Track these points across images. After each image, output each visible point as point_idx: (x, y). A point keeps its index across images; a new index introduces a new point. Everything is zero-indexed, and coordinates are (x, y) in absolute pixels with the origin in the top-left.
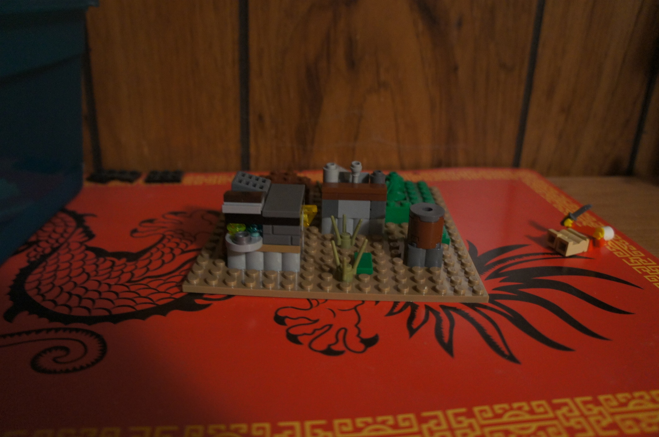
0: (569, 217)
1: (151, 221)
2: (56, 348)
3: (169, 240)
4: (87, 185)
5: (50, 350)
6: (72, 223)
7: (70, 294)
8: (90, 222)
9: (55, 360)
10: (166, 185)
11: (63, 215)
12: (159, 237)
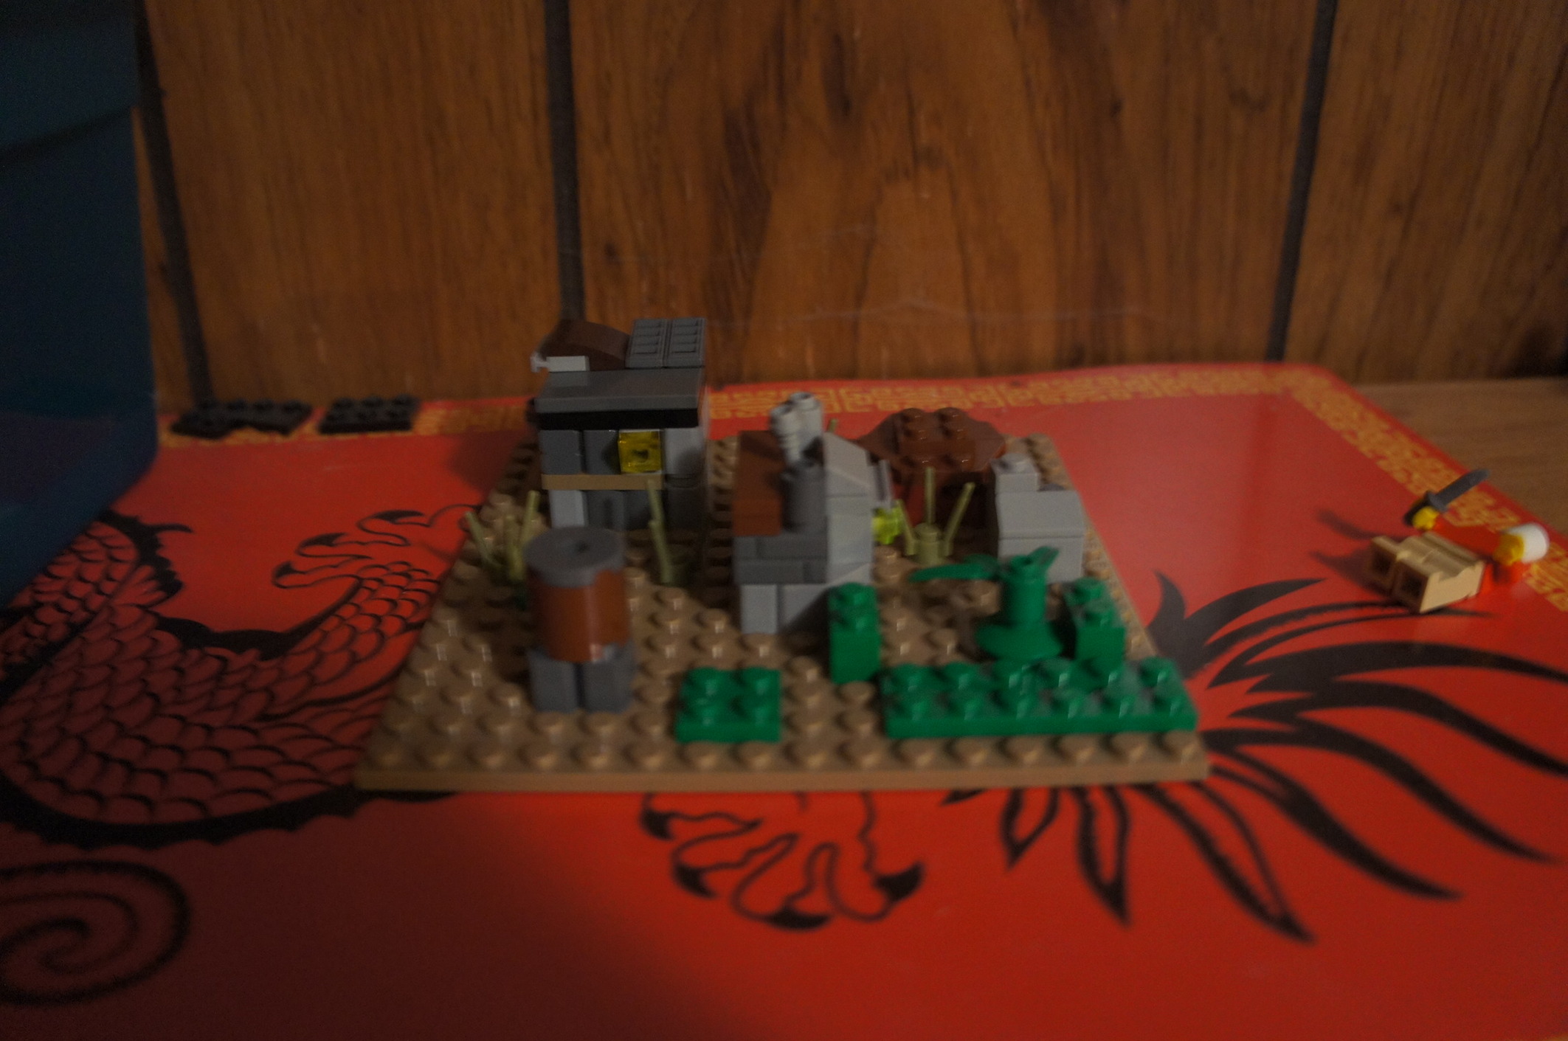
0: (1425, 502)
1: (328, 540)
2: (54, 924)
3: (373, 593)
4: (170, 442)
6: (127, 550)
7: (105, 758)
8: (173, 548)
9: (47, 961)
10: (373, 436)
11: (105, 530)
12: (347, 584)
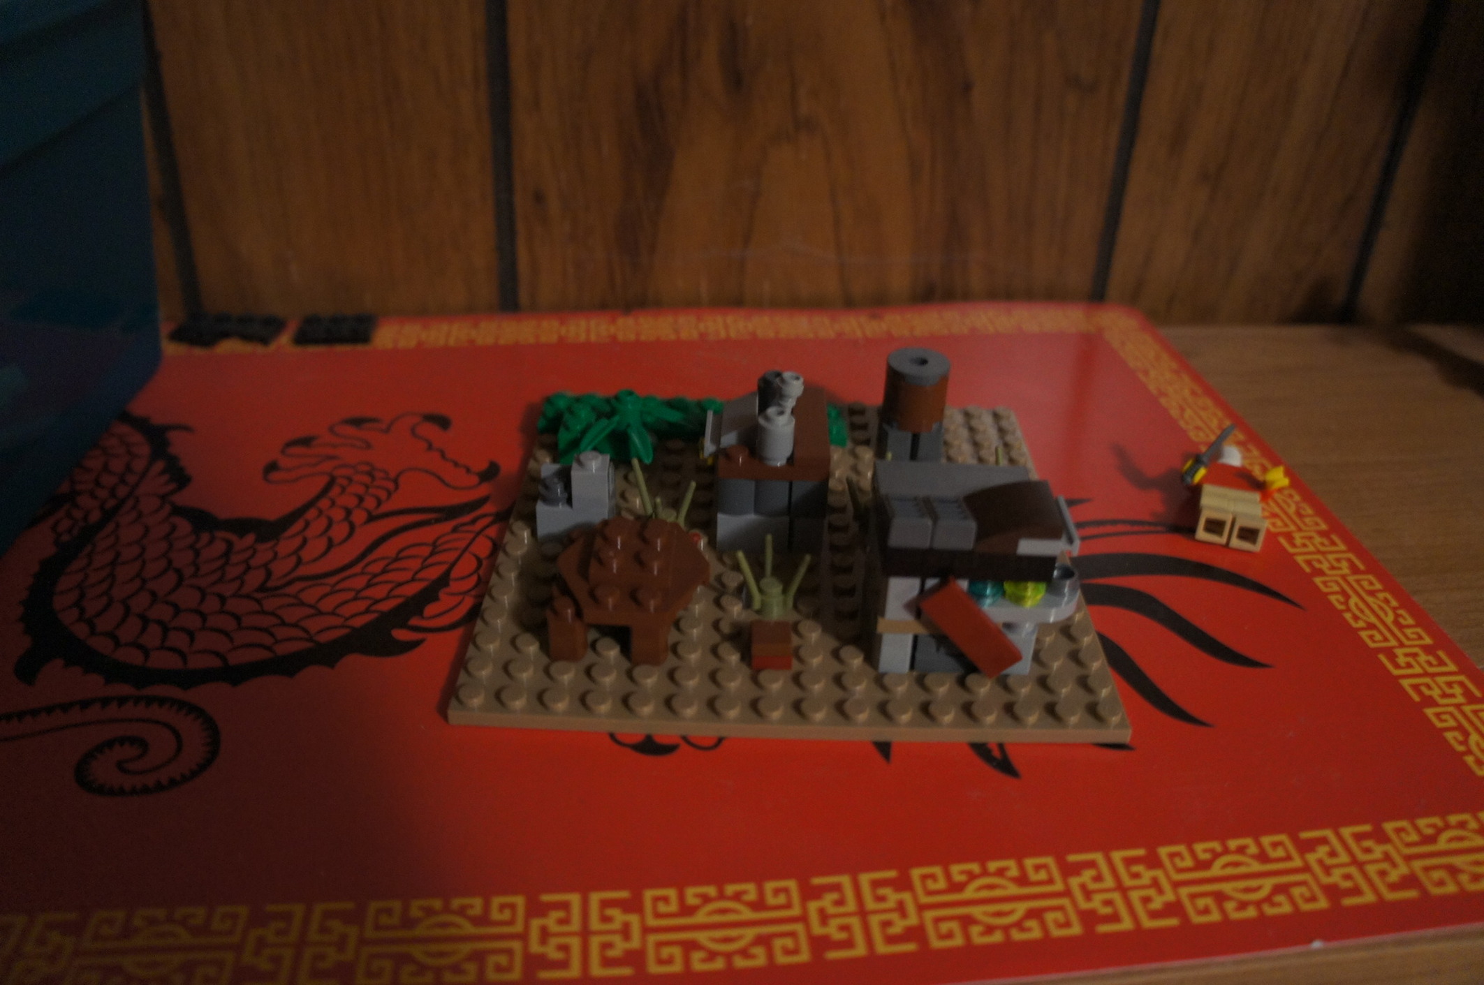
1: (306, 441)
2: (122, 741)
3: (343, 489)
4: (171, 349)
5: (110, 744)
6: (143, 448)
7: (145, 620)
8: (179, 444)
9: (120, 766)
10: (340, 349)
11: (124, 429)
12: (322, 482)
